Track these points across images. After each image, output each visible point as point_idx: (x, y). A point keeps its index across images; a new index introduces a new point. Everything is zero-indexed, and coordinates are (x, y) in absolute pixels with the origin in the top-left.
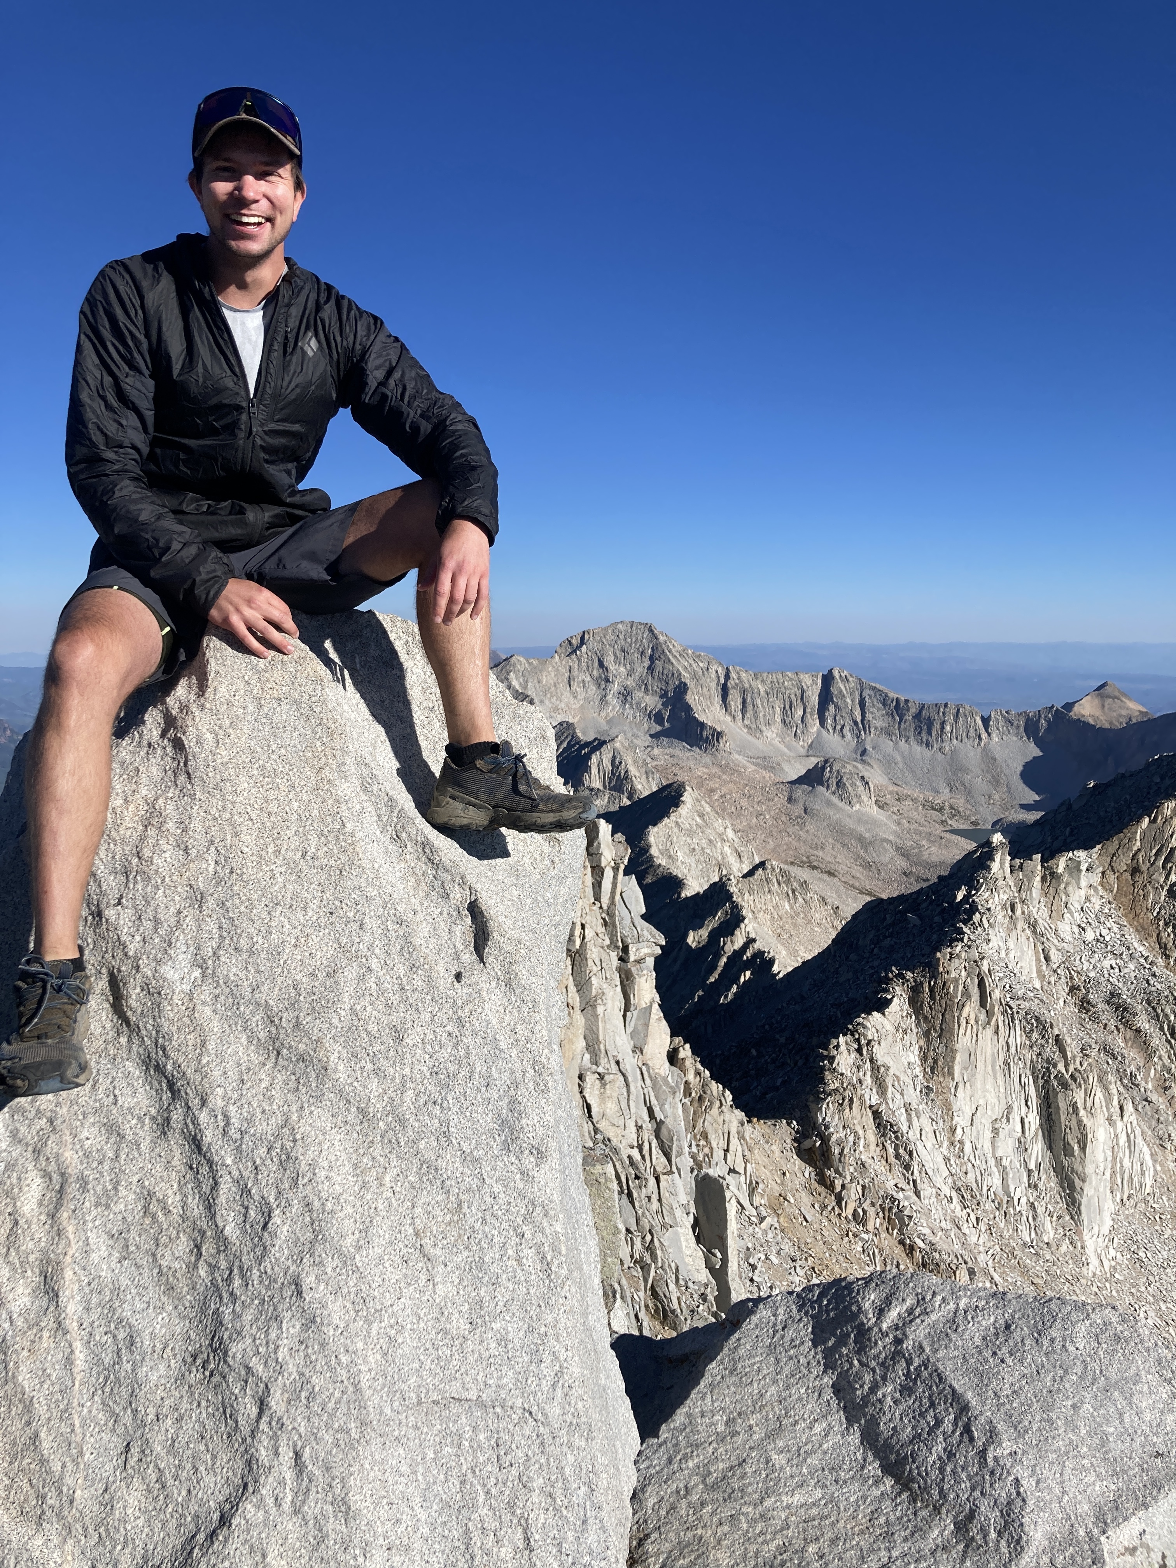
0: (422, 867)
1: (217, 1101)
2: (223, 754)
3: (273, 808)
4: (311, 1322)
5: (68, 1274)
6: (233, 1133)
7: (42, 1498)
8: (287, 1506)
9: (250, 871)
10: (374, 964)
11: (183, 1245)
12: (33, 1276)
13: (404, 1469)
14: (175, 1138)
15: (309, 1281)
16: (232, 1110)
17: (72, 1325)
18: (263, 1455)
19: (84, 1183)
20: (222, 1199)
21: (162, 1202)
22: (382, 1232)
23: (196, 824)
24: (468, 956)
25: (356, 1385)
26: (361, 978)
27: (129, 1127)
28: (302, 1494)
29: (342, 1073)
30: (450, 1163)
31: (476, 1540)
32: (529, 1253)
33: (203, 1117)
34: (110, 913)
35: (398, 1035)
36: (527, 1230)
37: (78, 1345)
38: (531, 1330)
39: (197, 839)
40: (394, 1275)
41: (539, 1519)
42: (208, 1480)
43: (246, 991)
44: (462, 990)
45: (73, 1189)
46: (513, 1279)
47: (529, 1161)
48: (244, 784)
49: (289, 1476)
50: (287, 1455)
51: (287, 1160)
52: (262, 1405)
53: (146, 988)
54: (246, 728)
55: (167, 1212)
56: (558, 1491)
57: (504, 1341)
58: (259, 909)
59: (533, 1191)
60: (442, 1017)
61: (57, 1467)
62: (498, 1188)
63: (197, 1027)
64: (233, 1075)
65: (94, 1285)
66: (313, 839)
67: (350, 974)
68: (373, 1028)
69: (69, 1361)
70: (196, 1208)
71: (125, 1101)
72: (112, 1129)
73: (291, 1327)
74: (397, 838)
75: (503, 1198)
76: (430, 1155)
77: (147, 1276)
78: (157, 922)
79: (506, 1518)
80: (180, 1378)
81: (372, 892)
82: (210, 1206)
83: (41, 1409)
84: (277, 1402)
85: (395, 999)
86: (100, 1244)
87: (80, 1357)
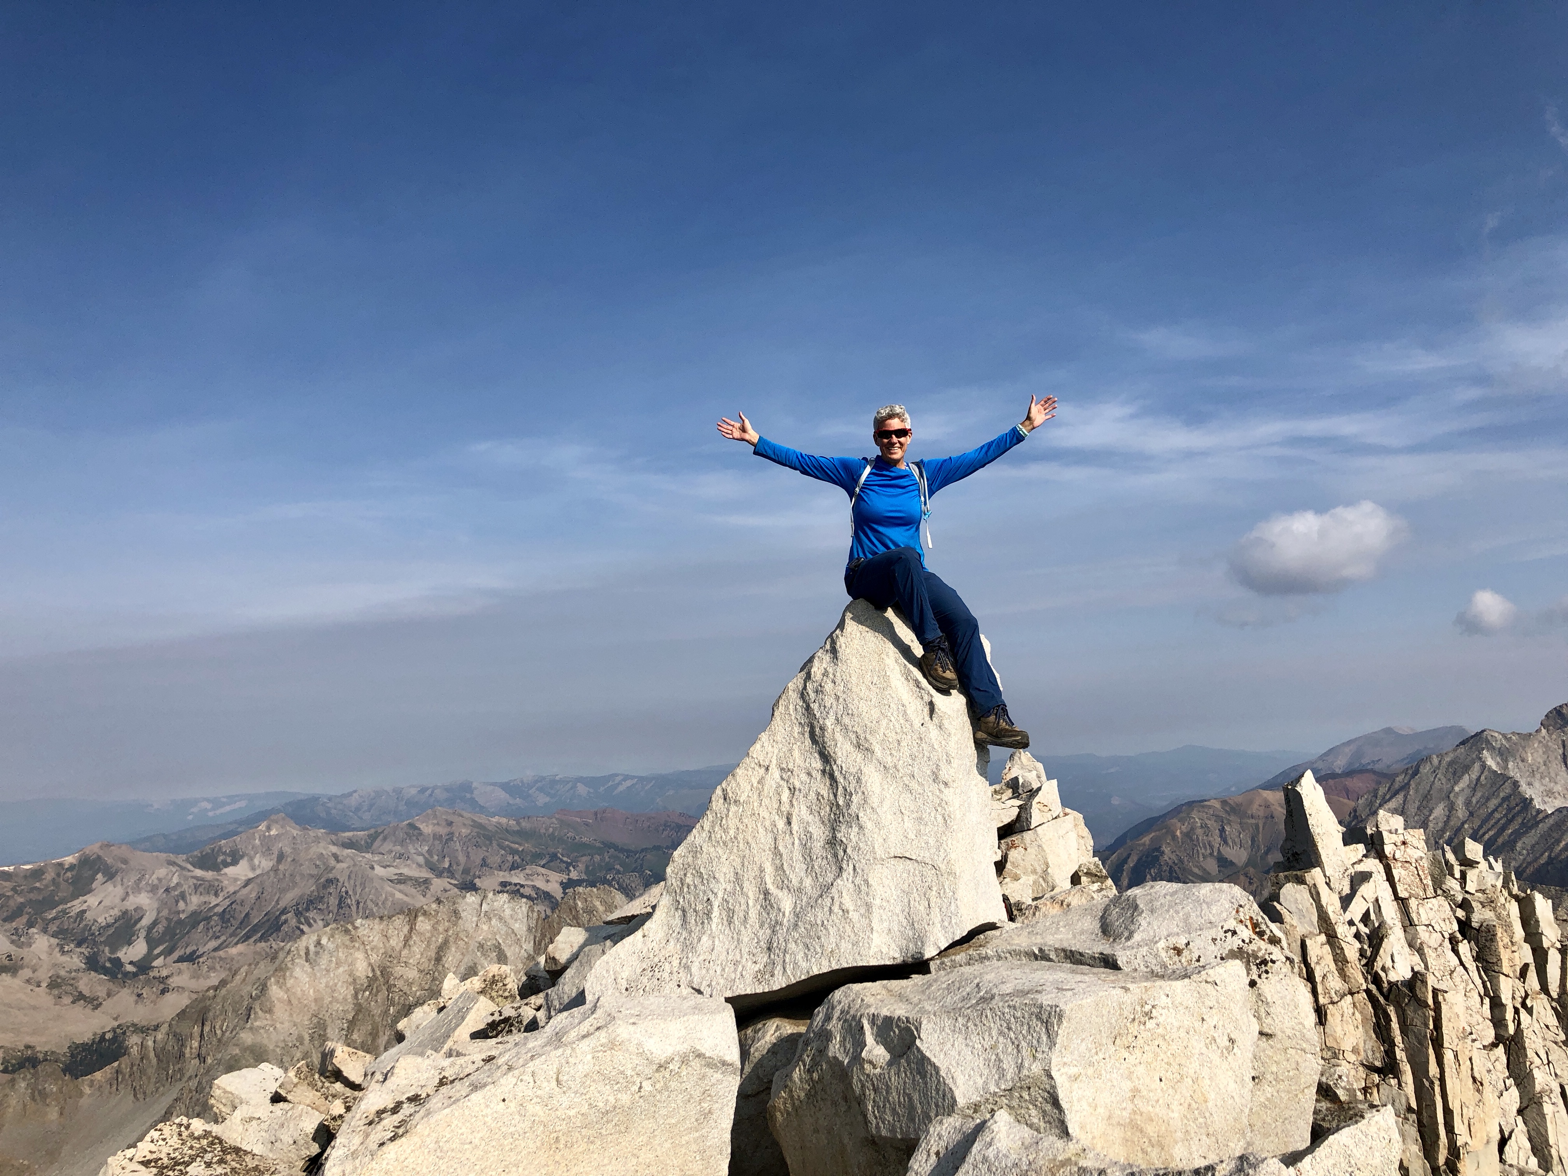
0: (915, 688)
1: (839, 762)
2: (848, 651)
3: (863, 668)
4: (861, 827)
5: (794, 817)
6: (844, 772)
7: (783, 882)
8: (850, 881)
9: (854, 689)
10: (892, 719)
11: (828, 808)
12: (785, 820)
13: (889, 877)
14: (827, 776)
15: (860, 815)
16: (843, 765)
17: (794, 832)
18: (844, 866)
19: (800, 790)
20: (839, 793)
21: (822, 796)
22: (887, 804)
23: (838, 674)
24: (927, 718)
25: (874, 848)
26: (888, 724)
27: (814, 773)
28: (855, 876)
29: (878, 752)
30: (914, 785)
31: (912, 902)
32: (940, 818)
33: (835, 767)
34: (812, 705)
35: (899, 742)
36: (939, 809)
37: (796, 839)
38: (937, 841)
39: (838, 680)
40: (889, 817)
41: (933, 900)
42: (829, 875)
43: (850, 728)
44: (923, 729)
45: (797, 793)
46: (933, 824)
47: (942, 786)
48: (854, 660)
49: (852, 872)
50: (851, 866)
51: (859, 780)
52: (845, 851)
53: (821, 728)
54: (856, 642)
55: (823, 798)
56: (942, 892)
57: (927, 843)
58: (856, 701)
59: (942, 796)
60: (915, 737)
61: (788, 873)
62: (930, 794)
63: (834, 740)
64: (845, 754)
65: (801, 821)
66: (876, 678)
67: (884, 722)
68: (890, 740)
69: (793, 844)
70: (832, 797)
71: (813, 765)
72: (809, 774)
73: (855, 829)
74: (907, 679)
75: (931, 798)
76: (907, 782)
77: (817, 819)
78: (825, 707)
79: (923, 897)
80: (824, 847)
81: (894, 695)
82: (835, 796)
83: (784, 856)
84: (849, 851)
85: (898, 731)
86: (804, 809)
87: (797, 842)
